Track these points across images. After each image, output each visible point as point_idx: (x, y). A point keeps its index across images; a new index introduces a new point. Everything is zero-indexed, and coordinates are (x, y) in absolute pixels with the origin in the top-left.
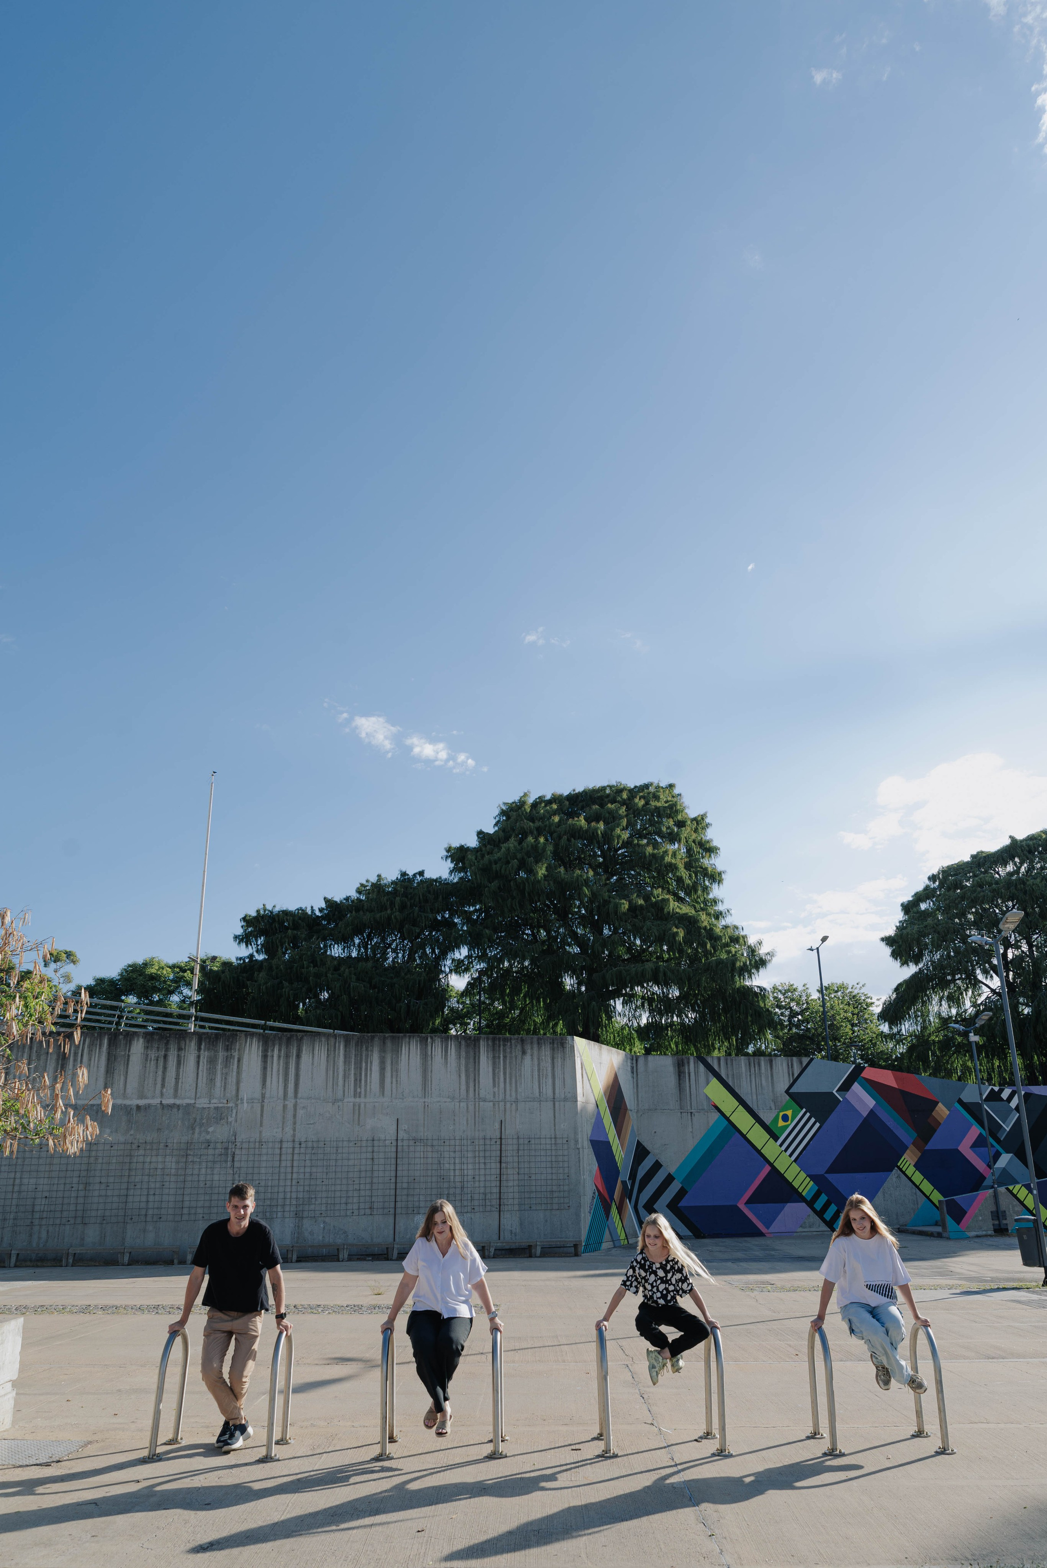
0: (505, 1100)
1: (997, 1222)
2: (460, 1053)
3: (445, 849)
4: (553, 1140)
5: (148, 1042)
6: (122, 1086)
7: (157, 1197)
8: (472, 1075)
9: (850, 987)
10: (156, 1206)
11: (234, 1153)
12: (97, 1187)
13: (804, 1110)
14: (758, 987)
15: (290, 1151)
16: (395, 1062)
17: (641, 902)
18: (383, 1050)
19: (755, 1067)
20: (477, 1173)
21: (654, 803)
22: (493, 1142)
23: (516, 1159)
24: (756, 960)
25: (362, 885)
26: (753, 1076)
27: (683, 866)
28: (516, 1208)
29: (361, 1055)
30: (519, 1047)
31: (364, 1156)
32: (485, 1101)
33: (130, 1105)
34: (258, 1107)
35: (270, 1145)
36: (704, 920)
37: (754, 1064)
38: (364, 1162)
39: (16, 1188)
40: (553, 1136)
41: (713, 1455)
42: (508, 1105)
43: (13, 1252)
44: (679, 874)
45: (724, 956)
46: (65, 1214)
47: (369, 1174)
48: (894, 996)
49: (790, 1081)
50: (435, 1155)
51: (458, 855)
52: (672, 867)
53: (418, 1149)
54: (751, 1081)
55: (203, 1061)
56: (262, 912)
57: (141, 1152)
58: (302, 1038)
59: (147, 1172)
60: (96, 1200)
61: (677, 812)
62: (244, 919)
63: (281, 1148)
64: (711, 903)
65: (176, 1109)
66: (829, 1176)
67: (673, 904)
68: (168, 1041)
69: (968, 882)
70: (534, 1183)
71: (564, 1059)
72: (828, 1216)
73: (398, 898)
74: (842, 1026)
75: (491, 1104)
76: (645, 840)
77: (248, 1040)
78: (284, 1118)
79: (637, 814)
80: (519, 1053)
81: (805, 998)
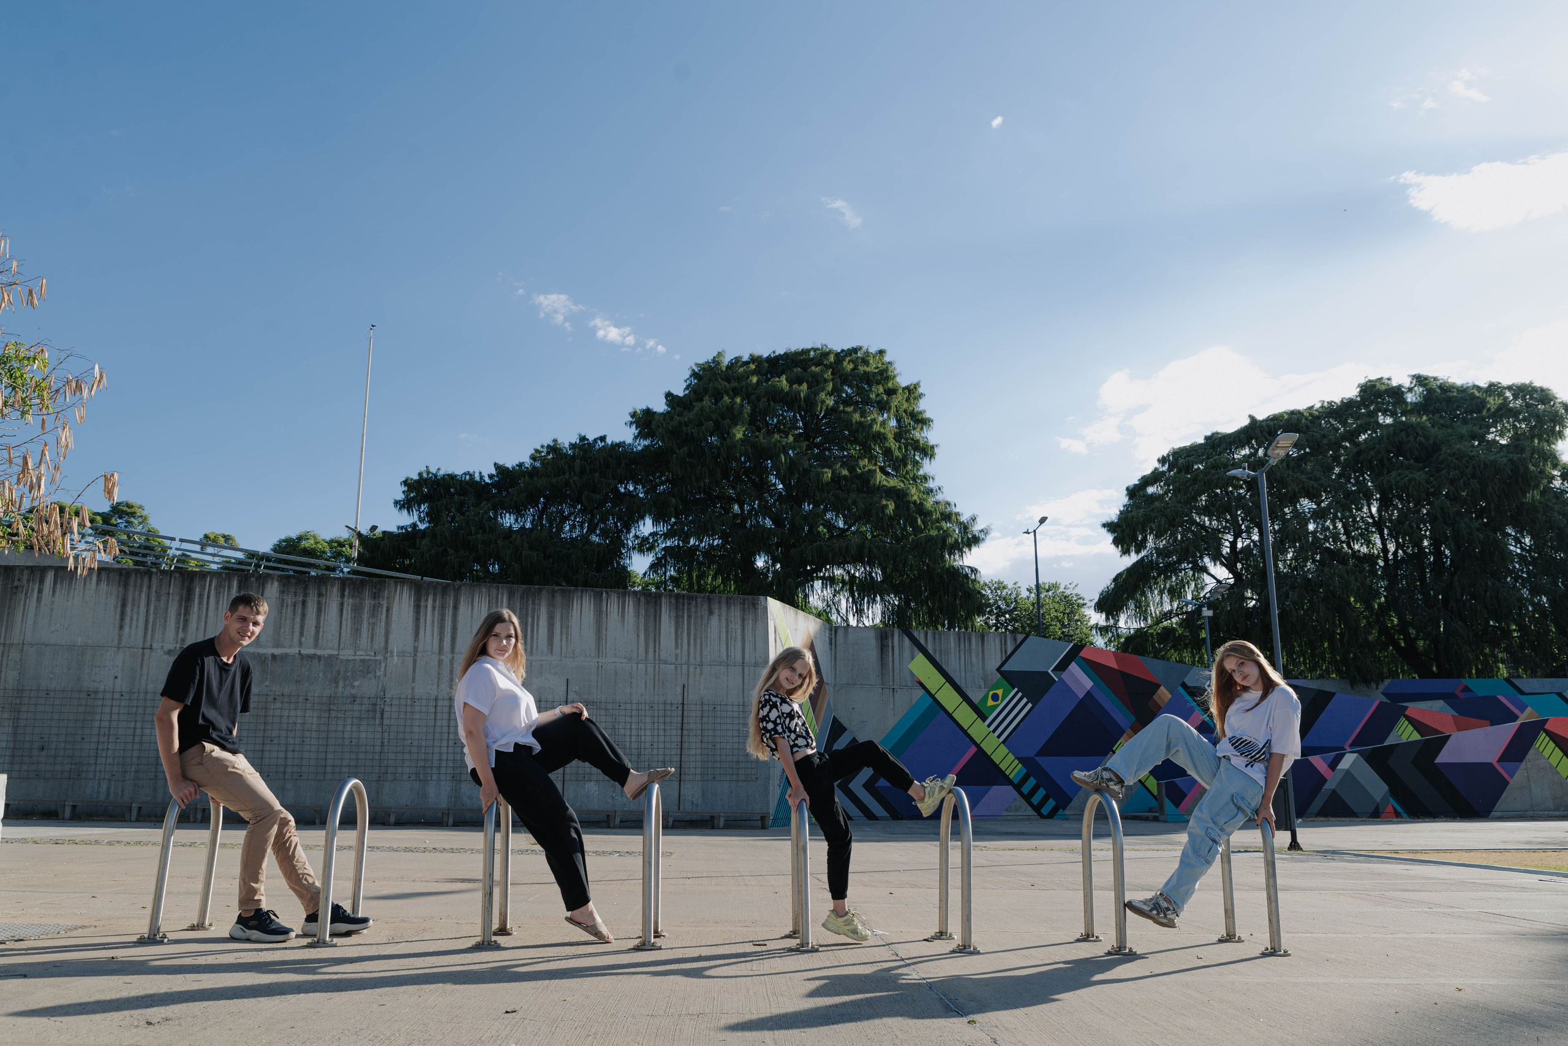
0: (688, 664)
2: (638, 610)
3: (630, 414)
4: (741, 707)
5: (284, 585)
7: (296, 753)
8: (652, 635)
9: (1060, 587)
10: (295, 763)
11: (383, 710)
13: (1016, 689)
14: (969, 567)
16: (565, 618)
17: (845, 472)
18: (551, 604)
19: (965, 642)
20: (656, 739)
21: (862, 368)
22: (674, 708)
23: (699, 726)
24: (968, 537)
25: (537, 451)
26: (962, 653)
27: (893, 436)
28: (699, 777)
29: (527, 609)
30: (705, 606)
32: (666, 663)
33: (264, 654)
34: (409, 661)
35: (424, 702)
36: (914, 495)
37: (965, 640)
39: (137, 739)
40: (741, 703)
41: (953, 952)
42: (692, 668)
43: (133, 805)
44: (888, 444)
45: (934, 533)
48: (1113, 586)
49: (1002, 658)
50: (609, 719)
51: (644, 420)
52: (880, 437)
54: (960, 658)
55: (347, 609)
56: (425, 475)
57: (278, 705)
58: (459, 588)
61: (888, 378)
62: (405, 483)
63: (436, 706)
64: (921, 479)
65: (317, 661)
66: (1038, 759)
67: (879, 477)
68: (307, 586)
69: (1200, 466)
70: (718, 752)
71: (755, 620)
72: (1036, 800)
73: (578, 461)
74: (1051, 625)
75: (673, 666)
76: (852, 408)
77: (398, 588)
78: (439, 674)
79: (844, 379)
80: (705, 613)
81: (1014, 596)
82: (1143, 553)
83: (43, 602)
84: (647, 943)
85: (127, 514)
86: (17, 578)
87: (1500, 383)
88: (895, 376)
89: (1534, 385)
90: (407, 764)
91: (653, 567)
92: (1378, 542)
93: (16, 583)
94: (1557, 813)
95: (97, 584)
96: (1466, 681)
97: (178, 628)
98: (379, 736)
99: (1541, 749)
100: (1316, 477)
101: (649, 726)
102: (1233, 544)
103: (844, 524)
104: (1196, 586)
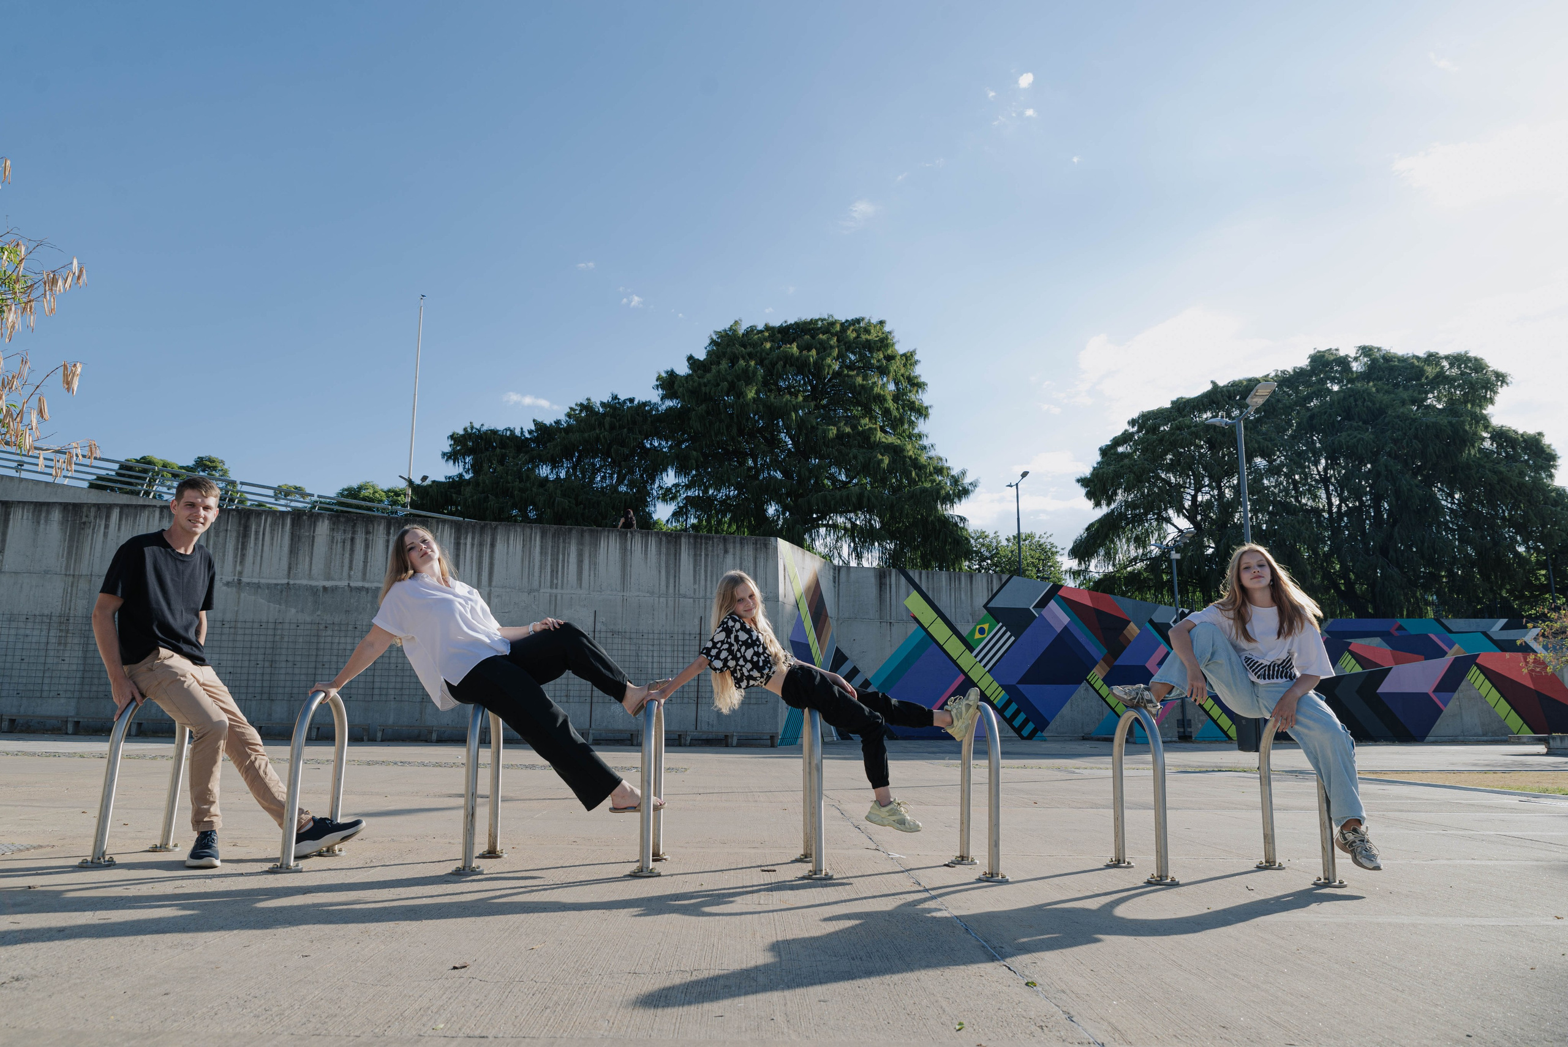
1: (1182, 730)
2: (660, 549)
5: (334, 524)
6: (307, 566)
8: (672, 572)
9: (1037, 536)
12: (283, 665)
13: (1001, 624)
14: (958, 516)
16: (593, 555)
17: (848, 430)
18: (581, 543)
19: (955, 582)
20: (675, 666)
21: (864, 337)
22: (692, 637)
24: (959, 490)
25: (571, 409)
26: (953, 591)
27: (891, 398)
29: (558, 547)
30: (721, 546)
32: (685, 597)
33: (317, 586)
36: (910, 451)
37: (955, 579)
41: (980, 880)
44: (887, 406)
45: (928, 485)
46: (251, 690)
48: (1085, 535)
49: (988, 596)
50: (633, 647)
51: (669, 383)
52: (880, 399)
53: (616, 641)
54: (950, 594)
56: (469, 430)
57: (329, 633)
58: (496, 528)
59: (335, 652)
60: (282, 677)
61: (887, 346)
62: (452, 437)
64: (916, 437)
65: (365, 593)
66: (1020, 687)
67: (879, 434)
68: (355, 524)
69: (1166, 428)
71: (767, 559)
72: (1017, 723)
73: (608, 419)
74: (1028, 570)
75: (692, 600)
76: (855, 372)
77: (440, 527)
79: (848, 346)
80: (721, 552)
81: (994, 544)
82: (1113, 506)
83: (110, 537)
84: (645, 869)
85: (209, 468)
86: (84, 514)
87: (1437, 354)
88: (893, 344)
89: (1468, 355)
91: (676, 515)
92: (1324, 496)
93: (84, 519)
94: (1485, 738)
95: (160, 520)
96: (1400, 621)
97: (236, 562)
99: (1472, 681)
100: (1271, 438)
101: (669, 654)
102: (1194, 498)
103: (847, 478)
104: (1159, 535)
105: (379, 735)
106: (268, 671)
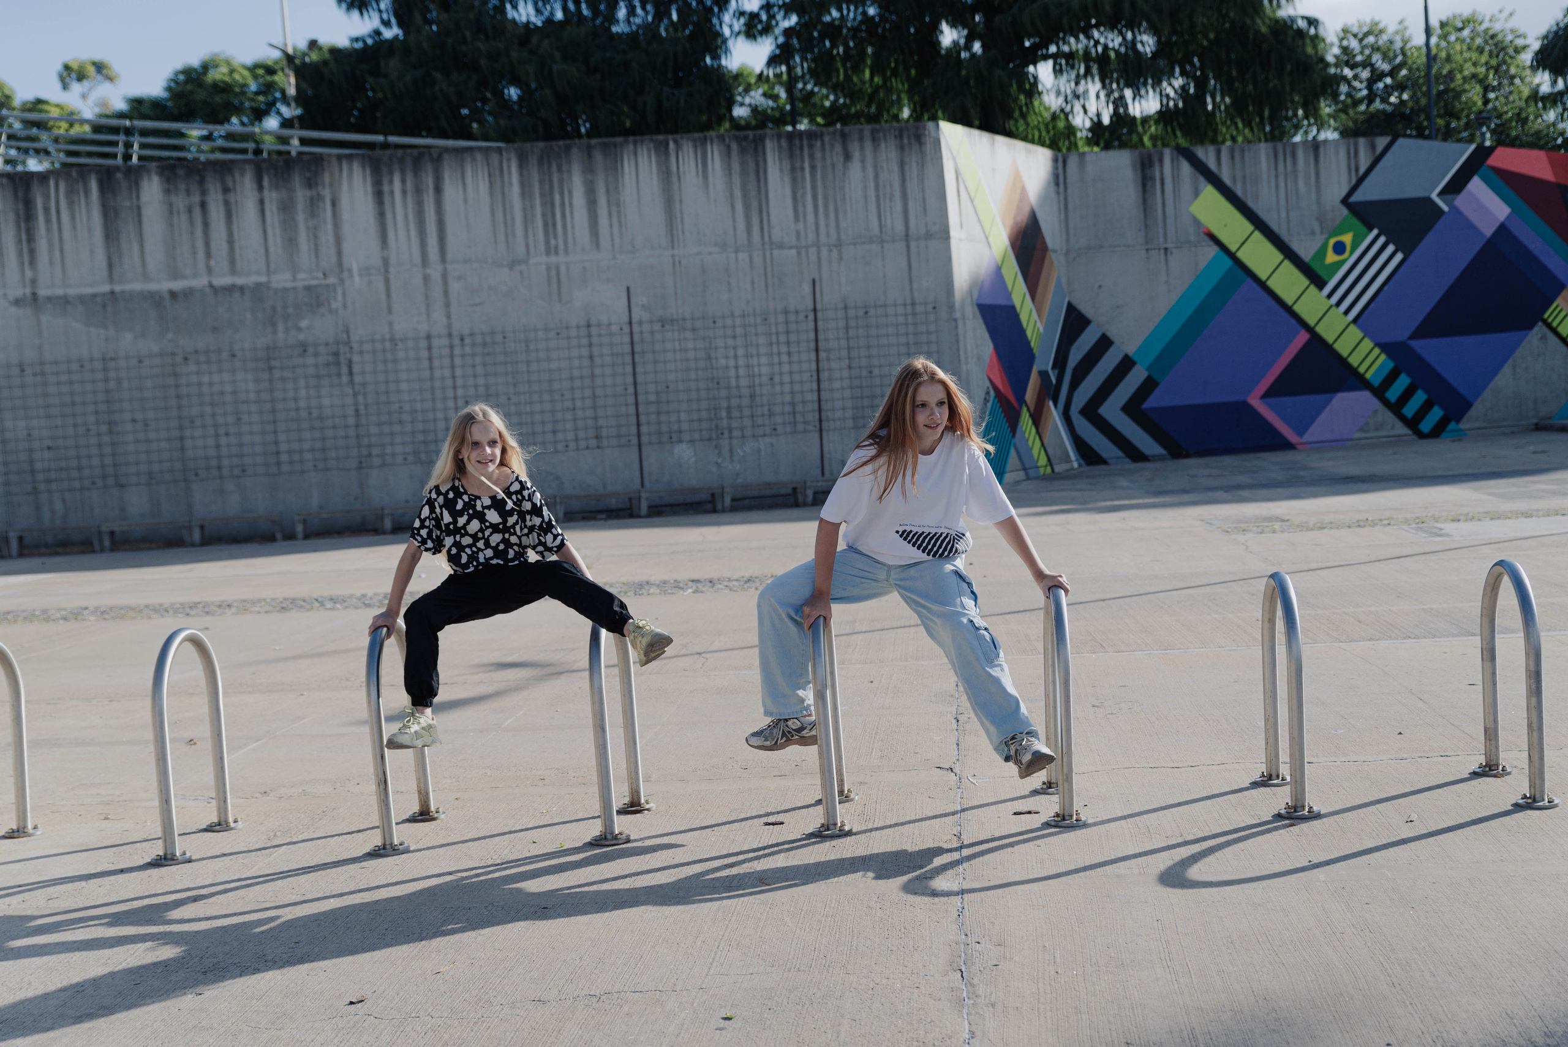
0: (818, 245)
4: (908, 307)
5: (168, 180)
6: (137, 259)
7: (231, 438)
8: (755, 204)
9: (1487, 19)
10: (233, 453)
11: (350, 361)
12: (129, 427)
13: (1375, 232)
14: (1303, 18)
15: (446, 351)
16: (614, 190)
18: (589, 170)
19: (1285, 160)
20: (776, 370)
22: (801, 316)
23: (844, 343)
26: (1281, 179)
28: (850, 423)
29: (551, 181)
30: (838, 148)
31: (575, 353)
32: (781, 246)
33: (159, 291)
34: (379, 281)
35: (411, 344)
37: (1285, 157)
38: (576, 363)
40: (909, 301)
42: (824, 252)
46: (86, 473)
47: (587, 382)
49: (1350, 181)
50: (700, 344)
53: (669, 335)
54: (1277, 186)
55: (271, 208)
57: (193, 367)
59: (207, 399)
60: (131, 448)
63: (429, 348)
65: (239, 294)
66: (1414, 344)
68: (202, 176)
70: (877, 381)
71: (922, 164)
72: (1409, 410)
74: (1465, 91)
75: (794, 252)
77: (345, 167)
78: (427, 297)
80: (839, 159)
81: (1398, 45)
90: (398, 439)
98: (349, 400)
101: (763, 350)
105: (299, 529)
106: (106, 439)
